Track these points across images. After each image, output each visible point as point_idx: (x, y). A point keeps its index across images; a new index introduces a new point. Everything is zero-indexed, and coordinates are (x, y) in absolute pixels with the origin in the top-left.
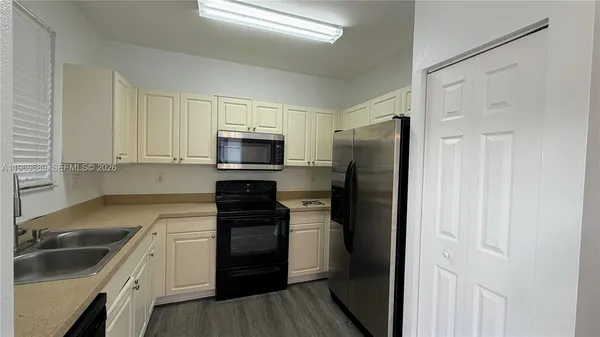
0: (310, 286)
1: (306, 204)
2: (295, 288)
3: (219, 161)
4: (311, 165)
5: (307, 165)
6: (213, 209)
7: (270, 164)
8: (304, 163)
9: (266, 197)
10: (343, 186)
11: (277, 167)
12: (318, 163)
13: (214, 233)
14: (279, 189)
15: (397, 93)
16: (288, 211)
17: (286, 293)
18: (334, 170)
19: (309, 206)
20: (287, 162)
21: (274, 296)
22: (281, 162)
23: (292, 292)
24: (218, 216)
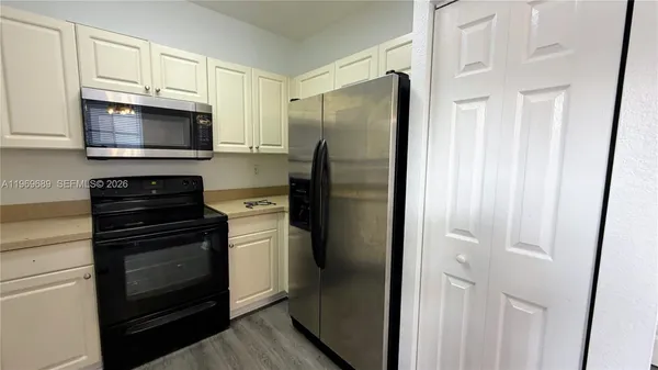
0: (261, 315)
1: (250, 205)
2: (241, 323)
3: (88, 144)
4: (255, 151)
5: (249, 151)
6: (86, 226)
7: (189, 148)
8: (245, 148)
9: (186, 202)
10: (309, 177)
11: (201, 154)
12: (264, 149)
13: (90, 269)
14: (207, 187)
15: (372, 51)
16: (225, 218)
17: (228, 333)
18: (292, 159)
19: (256, 208)
20: (218, 146)
21: (211, 344)
22: (209, 146)
23: (236, 331)
24: (95, 239)
